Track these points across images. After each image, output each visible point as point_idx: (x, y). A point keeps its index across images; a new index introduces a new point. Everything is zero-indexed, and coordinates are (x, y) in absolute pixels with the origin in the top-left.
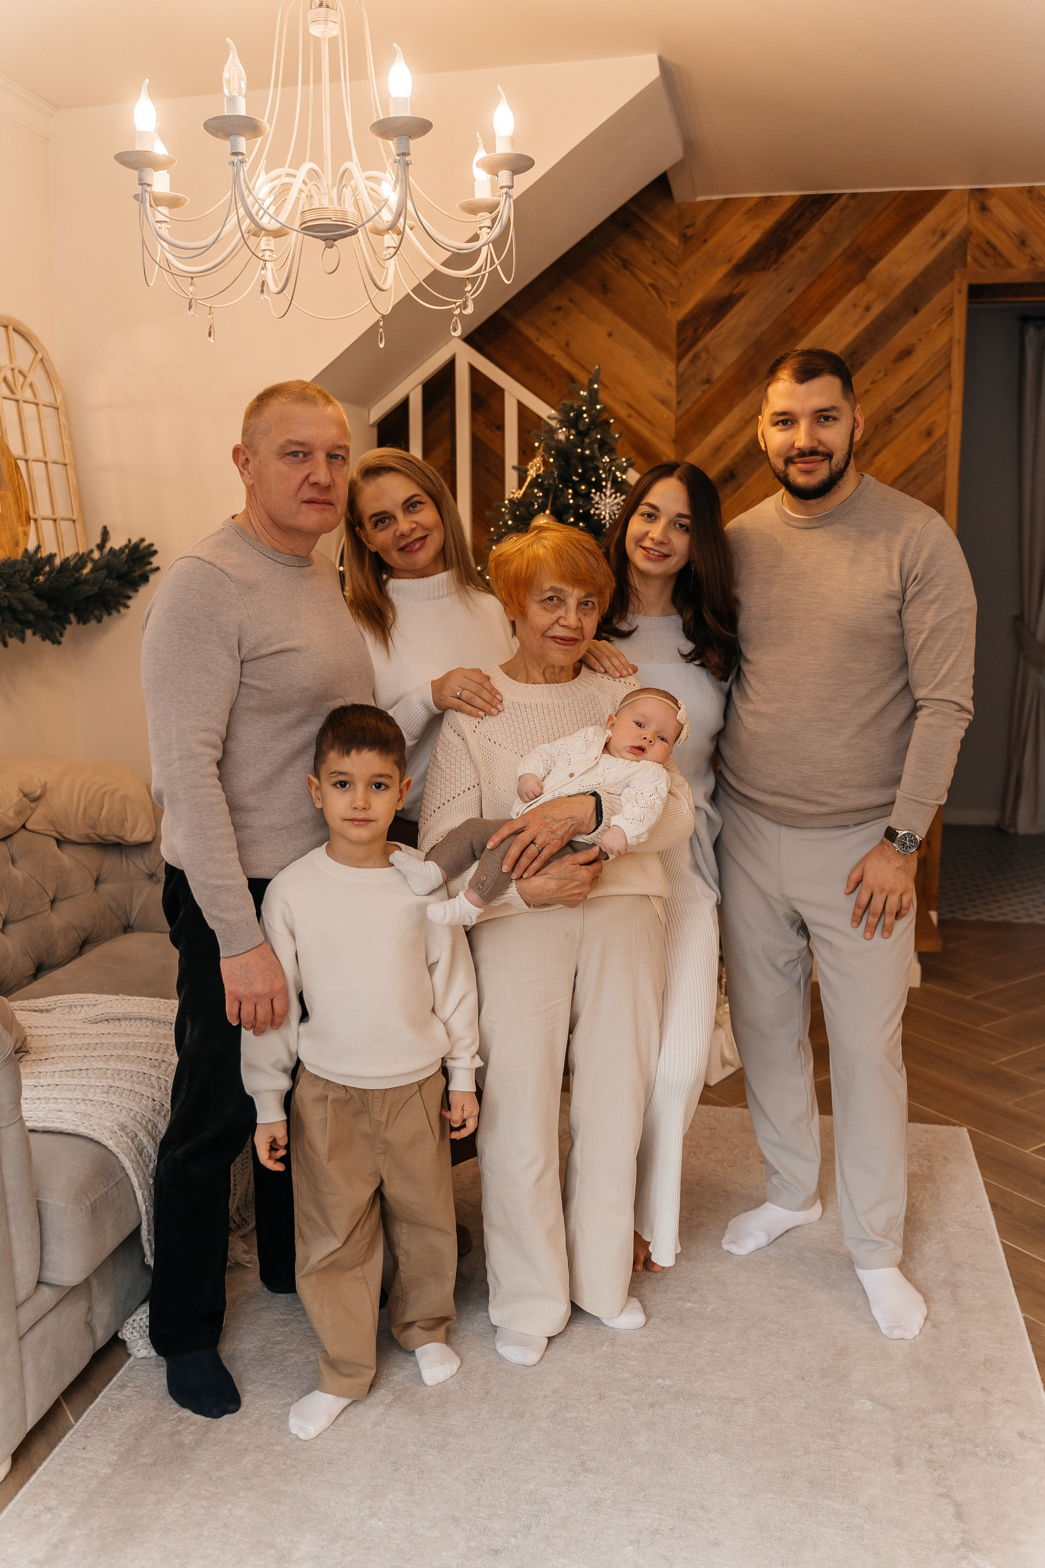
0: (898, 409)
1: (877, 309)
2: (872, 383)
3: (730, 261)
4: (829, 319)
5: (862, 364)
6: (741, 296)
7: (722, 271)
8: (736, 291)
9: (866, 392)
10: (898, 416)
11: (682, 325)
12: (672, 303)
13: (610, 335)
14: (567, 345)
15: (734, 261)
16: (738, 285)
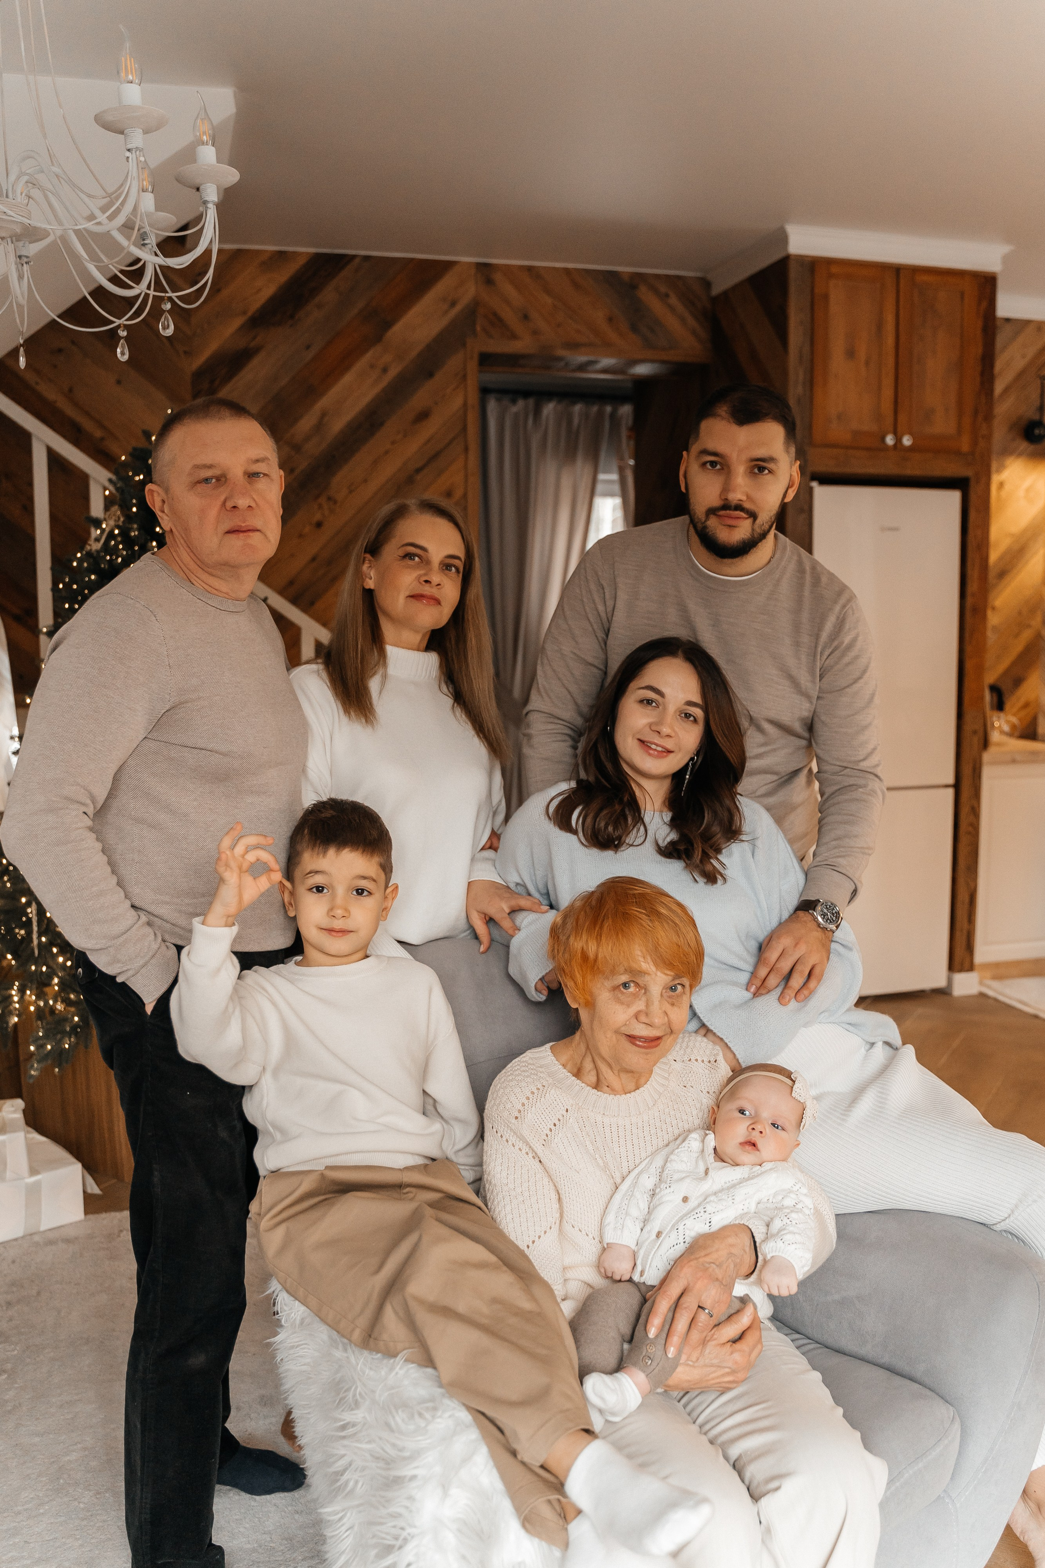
0: (418, 470)
1: (393, 372)
2: (393, 443)
3: (245, 313)
4: (348, 378)
5: (382, 424)
6: (257, 350)
7: (238, 322)
8: (252, 344)
9: (387, 452)
10: (419, 477)
11: (198, 375)
12: (185, 352)
13: (119, 382)
14: (71, 390)
15: (250, 314)
16: (254, 338)
